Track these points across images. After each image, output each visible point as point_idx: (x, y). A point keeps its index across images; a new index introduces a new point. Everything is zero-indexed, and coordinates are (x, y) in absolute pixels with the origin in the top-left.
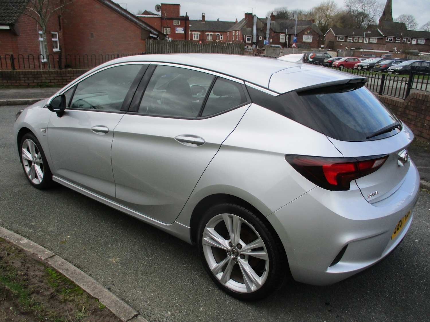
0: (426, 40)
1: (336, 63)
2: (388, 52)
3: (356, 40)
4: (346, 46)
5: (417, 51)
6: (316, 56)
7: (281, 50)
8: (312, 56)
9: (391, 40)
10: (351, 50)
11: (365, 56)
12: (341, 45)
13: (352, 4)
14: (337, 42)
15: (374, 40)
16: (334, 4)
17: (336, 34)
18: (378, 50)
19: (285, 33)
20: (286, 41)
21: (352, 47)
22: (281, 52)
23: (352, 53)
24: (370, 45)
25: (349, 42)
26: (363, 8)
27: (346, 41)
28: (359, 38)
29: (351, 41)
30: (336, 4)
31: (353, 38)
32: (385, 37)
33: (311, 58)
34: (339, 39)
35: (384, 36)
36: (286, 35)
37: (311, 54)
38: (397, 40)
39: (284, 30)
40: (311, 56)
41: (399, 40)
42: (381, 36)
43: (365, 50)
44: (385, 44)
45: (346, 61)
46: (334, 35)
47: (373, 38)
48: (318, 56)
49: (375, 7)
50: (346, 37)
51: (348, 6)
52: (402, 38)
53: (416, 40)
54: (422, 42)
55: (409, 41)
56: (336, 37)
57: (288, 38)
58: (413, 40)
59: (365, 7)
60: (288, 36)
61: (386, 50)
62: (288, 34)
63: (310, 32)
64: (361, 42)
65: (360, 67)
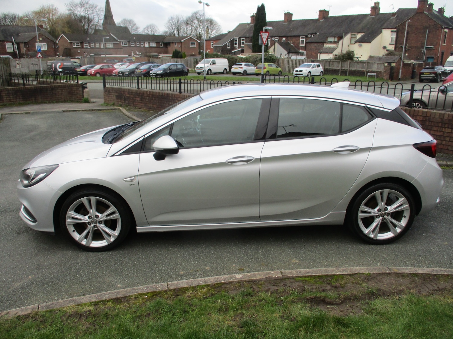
0: (156, 43)
1: (91, 71)
2: (127, 56)
3: (92, 46)
4: (84, 53)
5: (156, 54)
6: (65, 65)
7: (17, 62)
8: (61, 65)
9: (126, 44)
10: (91, 56)
11: (108, 62)
12: (79, 51)
13: (74, 8)
14: (74, 49)
15: (110, 45)
16: (54, 7)
17: (70, 41)
18: (117, 54)
19: (12, 42)
20: (15, 50)
21: (91, 53)
22: (18, 64)
23: (93, 59)
24: (107, 51)
25: (86, 48)
26: (87, 13)
27: (82, 47)
28: (95, 43)
29: (88, 47)
30: (57, 8)
31: (89, 43)
32: (120, 42)
33: (59, 68)
34: (74, 45)
35: (118, 40)
36: (13, 44)
37: (59, 64)
38: (132, 44)
39: (9, 37)
40: (59, 66)
41: (133, 44)
42: (117, 41)
43: (107, 56)
44: (122, 49)
45: (101, 69)
46: (69, 41)
47: (109, 43)
48: (67, 66)
49: (97, 11)
50: (82, 43)
51: (70, 10)
52: (135, 42)
53: (148, 43)
54: (153, 45)
55: (142, 45)
56: (71, 43)
57: (16, 47)
58: (146, 43)
59: (88, 11)
60: (16, 45)
61: (124, 54)
62: (15, 43)
63: (43, 39)
64: (98, 48)
65: (121, 73)
